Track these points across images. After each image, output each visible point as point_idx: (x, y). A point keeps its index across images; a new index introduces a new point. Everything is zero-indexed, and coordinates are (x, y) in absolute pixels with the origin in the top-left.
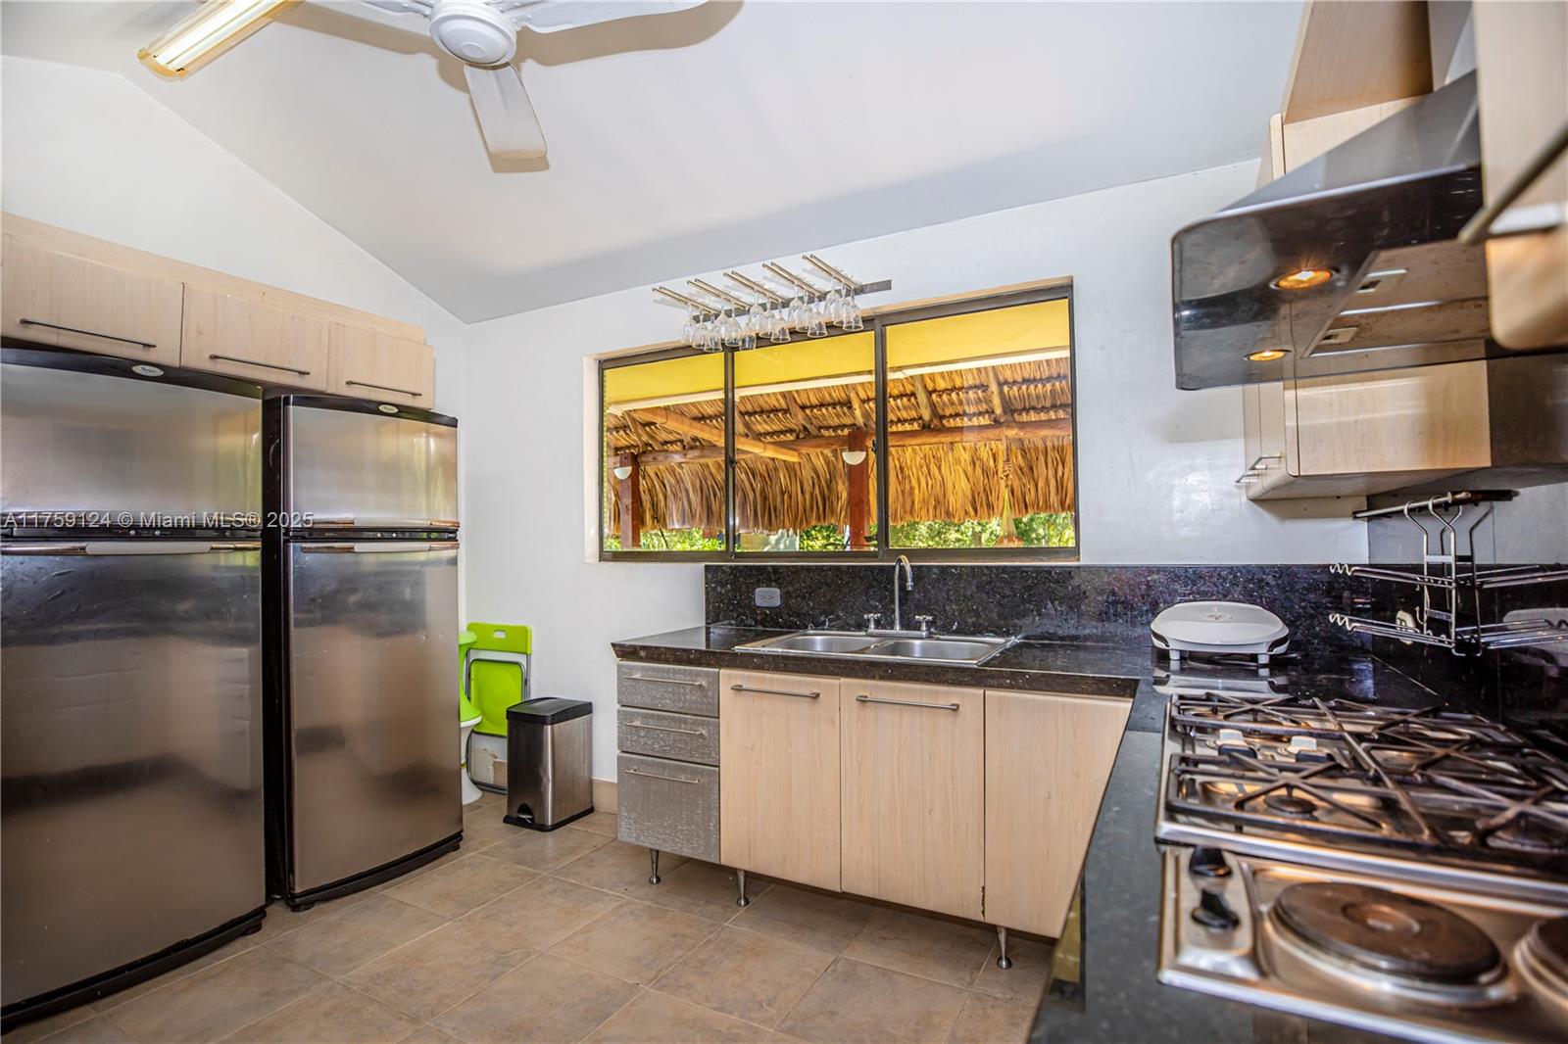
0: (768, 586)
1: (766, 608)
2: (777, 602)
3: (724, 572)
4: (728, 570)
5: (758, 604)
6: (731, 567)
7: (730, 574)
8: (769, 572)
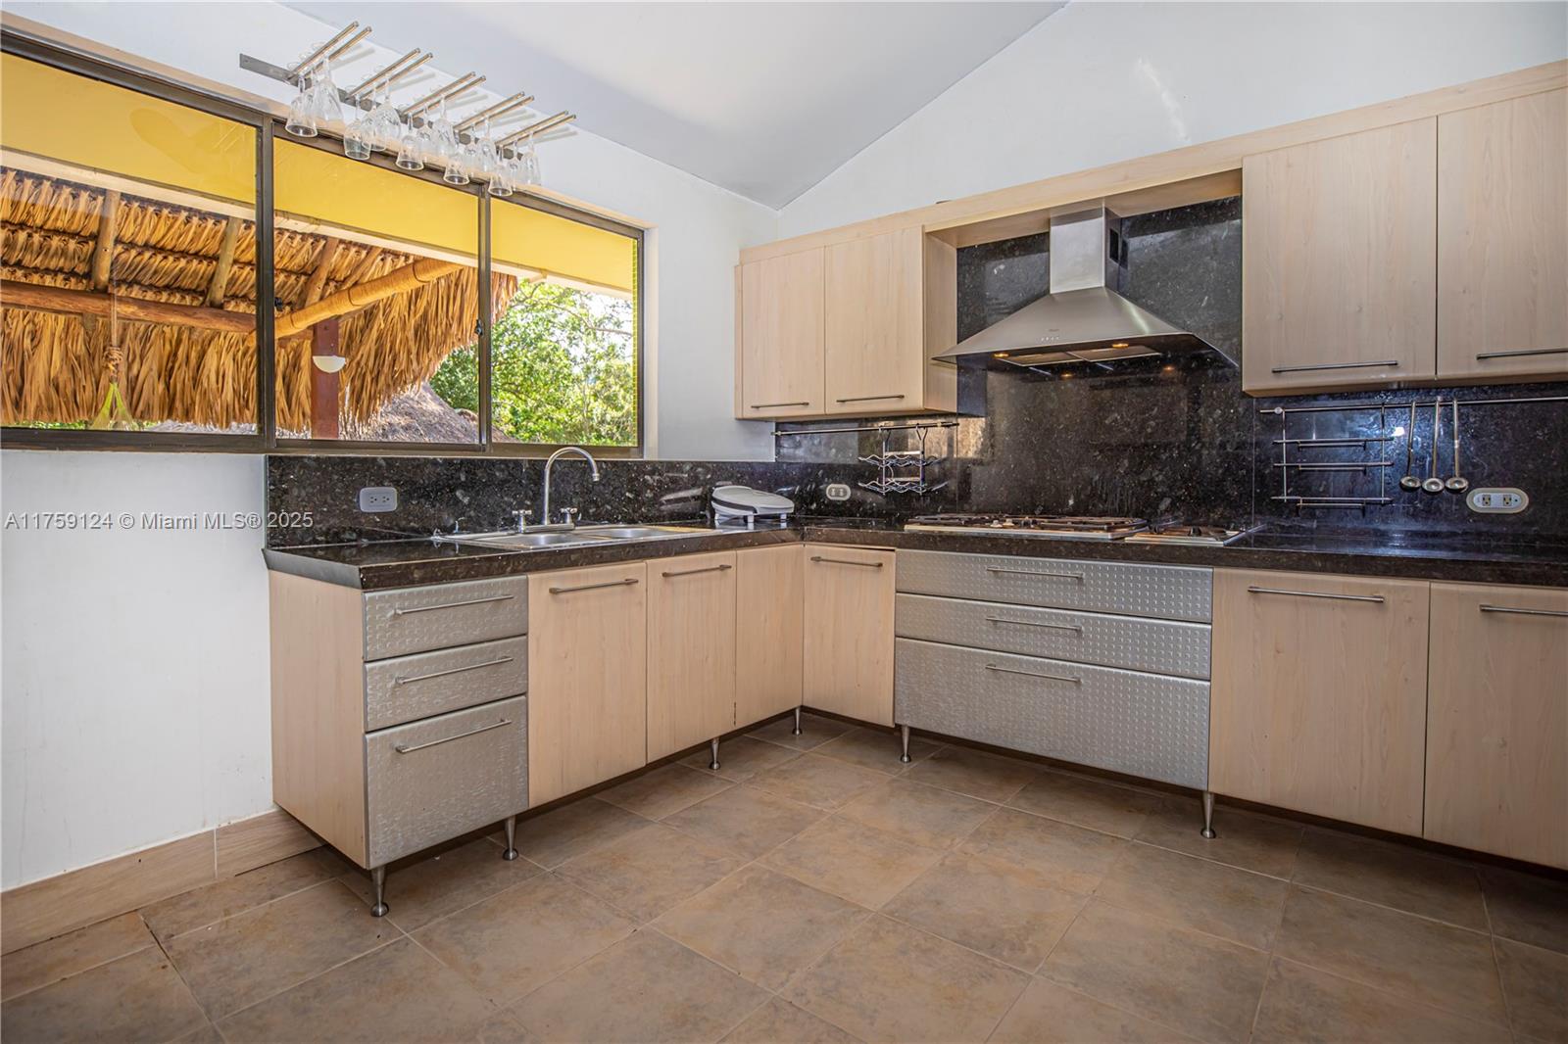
0: (378, 485)
1: (375, 514)
2: (392, 505)
3: (304, 466)
4: (313, 464)
5: (363, 509)
6: (317, 459)
7: (316, 470)
8: (380, 467)
